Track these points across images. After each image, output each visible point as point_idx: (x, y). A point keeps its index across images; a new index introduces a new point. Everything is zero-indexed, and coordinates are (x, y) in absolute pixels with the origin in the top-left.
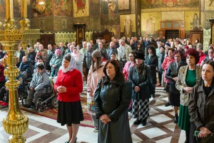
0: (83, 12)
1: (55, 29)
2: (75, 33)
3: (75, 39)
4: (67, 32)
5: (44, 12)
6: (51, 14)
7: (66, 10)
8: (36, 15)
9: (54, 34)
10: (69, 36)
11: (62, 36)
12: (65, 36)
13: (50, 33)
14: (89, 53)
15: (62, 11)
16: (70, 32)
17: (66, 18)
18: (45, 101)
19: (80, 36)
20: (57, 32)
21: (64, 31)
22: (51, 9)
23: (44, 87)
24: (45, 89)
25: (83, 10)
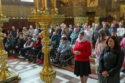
0: (94, 4)
1: (75, 15)
2: (88, 18)
3: (88, 21)
4: (82, 17)
5: (67, 3)
6: (72, 5)
7: (82, 2)
8: (62, 5)
9: (74, 18)
10: (83, 19)
11: (79, 19)
12: (81, 19)
13: (71, 17)
14: (97, 31)
15: (79, 3)
16: (84, 17)
17: (82, 8)
18: (67, 60)
19: (91, 20)
20: (75, 17)
21: (80, 16)
22: (72, 2)
23: (67, 51)
24: (67, 52)
25: (94, 2)
